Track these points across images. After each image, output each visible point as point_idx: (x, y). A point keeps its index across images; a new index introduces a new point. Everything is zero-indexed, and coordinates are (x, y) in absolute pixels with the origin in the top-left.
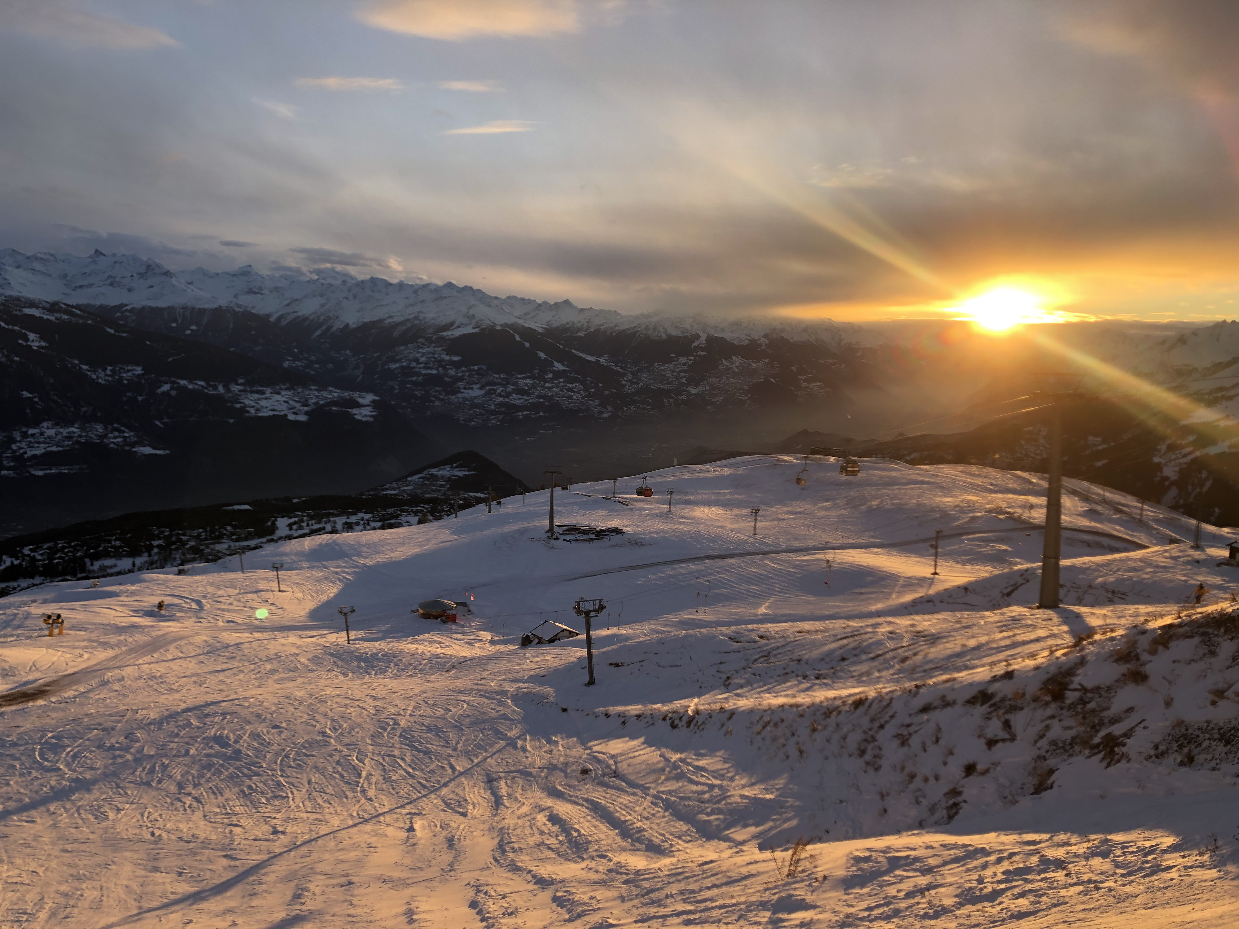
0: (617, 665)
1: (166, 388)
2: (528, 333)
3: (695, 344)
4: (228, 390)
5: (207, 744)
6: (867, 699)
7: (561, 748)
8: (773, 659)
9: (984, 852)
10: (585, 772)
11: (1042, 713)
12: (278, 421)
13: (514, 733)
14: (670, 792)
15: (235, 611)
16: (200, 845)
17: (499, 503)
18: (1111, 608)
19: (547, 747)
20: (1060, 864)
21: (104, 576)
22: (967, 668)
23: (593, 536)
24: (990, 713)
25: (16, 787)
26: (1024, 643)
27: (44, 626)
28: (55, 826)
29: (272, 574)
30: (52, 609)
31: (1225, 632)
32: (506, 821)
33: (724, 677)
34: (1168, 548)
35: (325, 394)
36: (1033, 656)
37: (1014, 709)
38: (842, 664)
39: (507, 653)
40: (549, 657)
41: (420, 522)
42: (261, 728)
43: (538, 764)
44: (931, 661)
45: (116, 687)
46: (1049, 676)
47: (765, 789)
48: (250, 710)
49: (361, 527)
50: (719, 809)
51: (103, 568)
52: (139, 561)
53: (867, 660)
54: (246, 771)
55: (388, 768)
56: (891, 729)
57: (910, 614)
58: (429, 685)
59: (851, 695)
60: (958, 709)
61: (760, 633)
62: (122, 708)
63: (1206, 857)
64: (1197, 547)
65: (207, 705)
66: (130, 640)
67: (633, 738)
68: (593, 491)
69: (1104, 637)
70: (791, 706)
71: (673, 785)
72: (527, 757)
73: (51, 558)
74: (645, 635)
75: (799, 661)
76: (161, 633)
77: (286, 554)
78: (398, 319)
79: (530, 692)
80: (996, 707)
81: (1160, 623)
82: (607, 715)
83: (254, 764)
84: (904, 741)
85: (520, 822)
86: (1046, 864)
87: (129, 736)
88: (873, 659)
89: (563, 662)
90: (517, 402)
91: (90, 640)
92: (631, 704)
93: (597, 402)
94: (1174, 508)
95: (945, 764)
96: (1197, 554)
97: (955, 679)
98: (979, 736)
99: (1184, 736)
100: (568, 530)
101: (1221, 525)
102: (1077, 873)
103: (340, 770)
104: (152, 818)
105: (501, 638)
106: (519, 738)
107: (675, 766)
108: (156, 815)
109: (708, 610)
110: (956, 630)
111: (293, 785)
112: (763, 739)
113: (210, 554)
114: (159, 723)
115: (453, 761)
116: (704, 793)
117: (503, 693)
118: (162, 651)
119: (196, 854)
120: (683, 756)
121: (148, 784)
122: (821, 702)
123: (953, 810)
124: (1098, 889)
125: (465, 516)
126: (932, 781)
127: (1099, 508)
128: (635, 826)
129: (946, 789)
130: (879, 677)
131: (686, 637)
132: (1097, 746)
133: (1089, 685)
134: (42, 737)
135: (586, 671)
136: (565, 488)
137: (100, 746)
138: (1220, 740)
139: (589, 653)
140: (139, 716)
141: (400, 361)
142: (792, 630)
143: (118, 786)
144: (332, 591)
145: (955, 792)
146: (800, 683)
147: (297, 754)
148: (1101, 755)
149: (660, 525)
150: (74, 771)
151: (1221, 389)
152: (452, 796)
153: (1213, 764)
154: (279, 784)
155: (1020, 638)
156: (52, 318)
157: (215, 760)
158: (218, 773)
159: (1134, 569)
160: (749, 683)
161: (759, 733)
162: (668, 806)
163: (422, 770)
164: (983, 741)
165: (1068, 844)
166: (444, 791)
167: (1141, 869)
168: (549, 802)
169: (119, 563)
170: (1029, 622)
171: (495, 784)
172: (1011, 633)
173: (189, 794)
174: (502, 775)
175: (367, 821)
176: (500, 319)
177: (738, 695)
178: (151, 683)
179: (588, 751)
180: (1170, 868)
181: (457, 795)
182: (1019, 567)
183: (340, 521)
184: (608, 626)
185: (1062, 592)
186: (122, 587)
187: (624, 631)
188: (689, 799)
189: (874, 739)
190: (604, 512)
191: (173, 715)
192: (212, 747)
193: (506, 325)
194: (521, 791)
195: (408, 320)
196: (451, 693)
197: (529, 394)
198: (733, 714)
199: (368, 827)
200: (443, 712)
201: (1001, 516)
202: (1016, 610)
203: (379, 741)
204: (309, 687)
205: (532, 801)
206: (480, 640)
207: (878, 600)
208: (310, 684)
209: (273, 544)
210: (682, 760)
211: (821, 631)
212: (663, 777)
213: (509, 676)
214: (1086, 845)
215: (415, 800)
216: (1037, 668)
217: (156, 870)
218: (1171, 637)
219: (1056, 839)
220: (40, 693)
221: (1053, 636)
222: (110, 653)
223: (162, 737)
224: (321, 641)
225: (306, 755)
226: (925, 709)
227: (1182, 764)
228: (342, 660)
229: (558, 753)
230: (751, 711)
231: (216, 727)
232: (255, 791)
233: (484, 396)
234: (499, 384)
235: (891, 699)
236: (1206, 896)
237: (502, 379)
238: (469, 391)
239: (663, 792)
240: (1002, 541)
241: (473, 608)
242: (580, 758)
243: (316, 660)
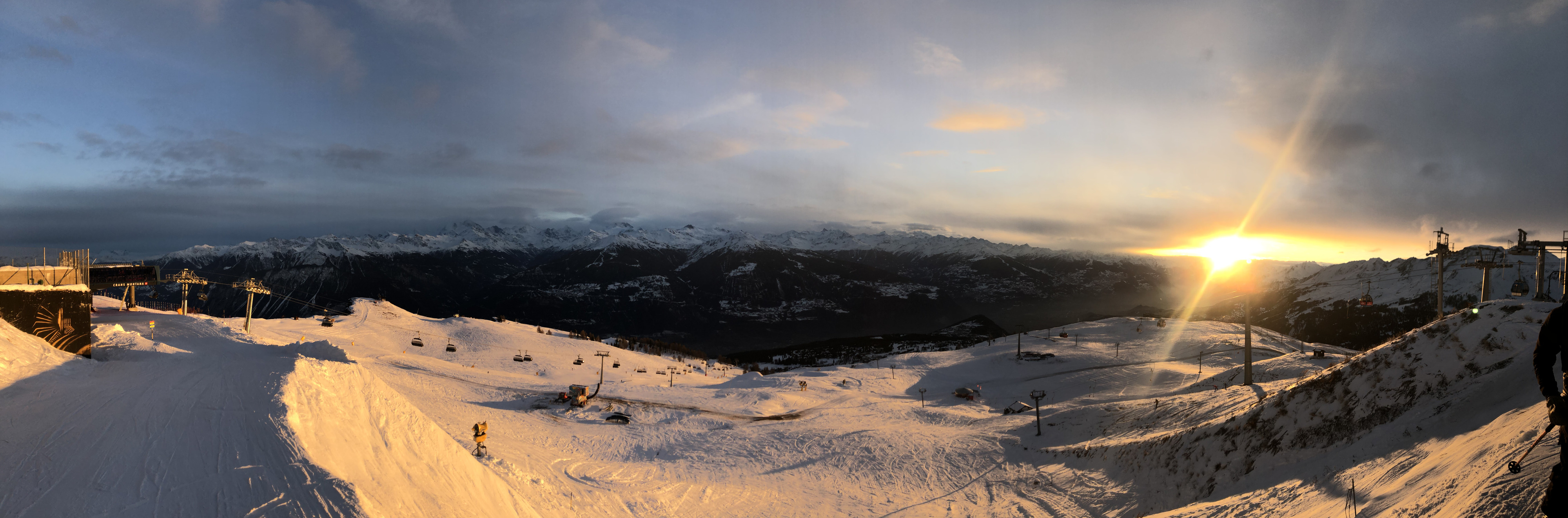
0: (1052, 425)
1: (849, 284)
2: (1008, 259)
3: (1088, 264)
4: (874, 285)
5: (862, 451)
6: (1169, 437)
7: (1024, 469)
8: (1126, 419)
9: (1226, 508)
10: (1036, 483)
11: (1248, 435)
12: (895, 298)
13: (1000, 460)
14: (1077, 493)
15: (875, 387)
16: (858, 502)
17: (994, 341)
18: (1272, 382)
19: (1017, 469)
20: (1258, 505)
21: (822, 366)
22: (1215, 417)
23: (1039, 358)
24: (1226, 438)
25: (787, 457)
26: (1239, 403)
27: (799, 386)
28: (801, 479)
29: (890, 370)
30: (803, 379)
31: (1314, 388)
32: (995, 509)
33: (1103, 429)
34: (1292, 354)
35: (916, 286)
36: (1243, 408)
37: (1236, 435)
38: (1158, 420)
39: (997, 418)
40: (1018, 421)
41: (957, 349)
42: (885, 446)
43: (1013, 478)
44: (1199, 415)
45: (826, 417)
46: (1250, 417)
47: (1123, 488)
48: (880, 436)
49: (930, 350)
50: (1101, 501)
51: (822, 362)
52: (836, 360)
53: (1169, 417)
54: (878, 467)
55: (940, 474)
56: (1181, 452)
57: (1190, 393)
58: (960, 431)
59: (1162, 436)
60: (1212, 438)
61: (1120, 406)
62: (828, 428)
63: (1313, 486)
64: (1302, 352)
65: (862, 431)
66: (831, 396)
67: (1059, 463)
68: (1039, 335)
69: (1270, 397)
70: (1135, 443)
71: (1079, 489)
72: (1007, 474)
73: (803, 356)
74: (1065, 408)
75: (1138, 419)
76: (844, 395)
77: (897, 361)
78: (949, 253)
79: (1008, 439)
80: (1228, 435)
81: (1291, 387)
82: (1047, 452)
83: (881, 464)
84: (1187, 456)
85: (1003, 510)
86: (1253, 506)
87: (830, 441)
88: (1172, 416)
89: (1025, 423)
90: (1003, 291)
91: (816, 395)
92: (1059, 446)
93: (1041, 291)
94: (1293, 337)
95: (1207, 466)
96: (1303, 355)
97: (1210, 423)
98: (1222, 450)
99: (1302, 435)
100: (1027, 355)
101: (1310, 342)
102: (1265, 508)
103: (918, 472)
104: (838, 484)
105: (994, 410)
106: (1002, 463)
107: (1079, 478)
108: (840, 483)
109: (1095, 395)
110: (1210, 399)
111: (897, 477)
112: (1122, 461)
113: (865, 359)
114: (842, 437)
115: (970, 473)
116: (1094, 492)
117: (995, 438)
118: (844, 403)
119: (856, 506)
120: (1083, 472)
121: (837, 466)
122: (1149, 440)
123: (1211, 488)
124: (1273, 513)
125: (978, 346)
126: (1201, 475)
127: (1266, 338)
128: (1060, 513)
129: (1207, 479)
130: (1176, 425)
131: (1084, 409)
132: (1270, 445)
133: (1266, 419)
134: (797, 436)
135: (1037, 428)
136: (1025, 334)
137: (819, 444)
138: (1315, 434)
139: (1038, 418)
140: (835, 433)
141: (950, 271)
142: (1135, 404)
143: (825, 465)
144: (916, 380)
145: (1212, 480)
146: (1139, 431)
147: (899, 461)
148: (1271, 450)
149: (1071, 352)
150: (809, 454)
151: (1307, 288)
152: (970, 492)
153: (1313, 444)
154: (890, 476)
155: (1237, 401)
156: (807, 256)
157: (865, 459)
158: (866, 466)
159: (1280, 364)
160: (1115, 432)
161: (1120, 458)
162: (1077, 501)
163: (955, 477)
164: (1223, 452)
165: (1261, 495)
166: (966, 489)
167: (1289, 498)
168: (1018, 499)
169: (828, 360)
170: (1240, 393)
171: (990, 488)
172: (1233, 399)
173: (854, 475)
174: (994, 483)
175: (929, 501)
176: (995, 253)
177: (1109, 439)
178: (839, 418)
179: (1038, 472)
180: (1300, 495)
181: (972, 492)
182: (1236, 367)
183: (921, 346)
184: (1047, 404)
185: (1253, 377)
186: (830, 372)
187: (1055, 407)
188: (1086, 496)
189: (1174, 457)
190: (1044, 346)
191: (848, 435)
192: (864, 452)
193: (998, 256)
194: (1003, 493)
195: (954, 254)
196: (969, 436)
197: (1008, 288)
198: (1107, 448)
199: (930, 505)
200: (966, 446)
201: (1227, 344)
202: (1235, 387)
203: (936, 459)
204: (905, 428)
205: (1009, 498)
206: (984, 410)
207: (1174, 387)
208: (906, 426)
209: (891, 356)
210: (1083, 475)
211: (1149, 404)
212: (1074, 485)
213: (998, 430)
214: (1268, 493)
215: (951, 493)
216: (1245, 414)
217: (840, 510)
218: (1295, 393)
219: (1256, 494)
220: (797, 416)
221: (1251, 398)
222: (823, 402)
223: (843, 444)
224: (911, 405)
225: (903, 462)
226: (1197, 439)
227: (1302, 447)
228: (920, 415)
229: (1022, 472)
230: (1116, 447)
231: (866, 443)
232: (881, 478)
233: (988, 288)
234: (995, 283)
235: (1182, 436)
236: (1314, 504)
237: (997, 281)
238: (981, 286)
239: (1074, 493)
240: (1228, 355)
241: (981, 394)
242: (1034, 475)
243: (908, 414)
